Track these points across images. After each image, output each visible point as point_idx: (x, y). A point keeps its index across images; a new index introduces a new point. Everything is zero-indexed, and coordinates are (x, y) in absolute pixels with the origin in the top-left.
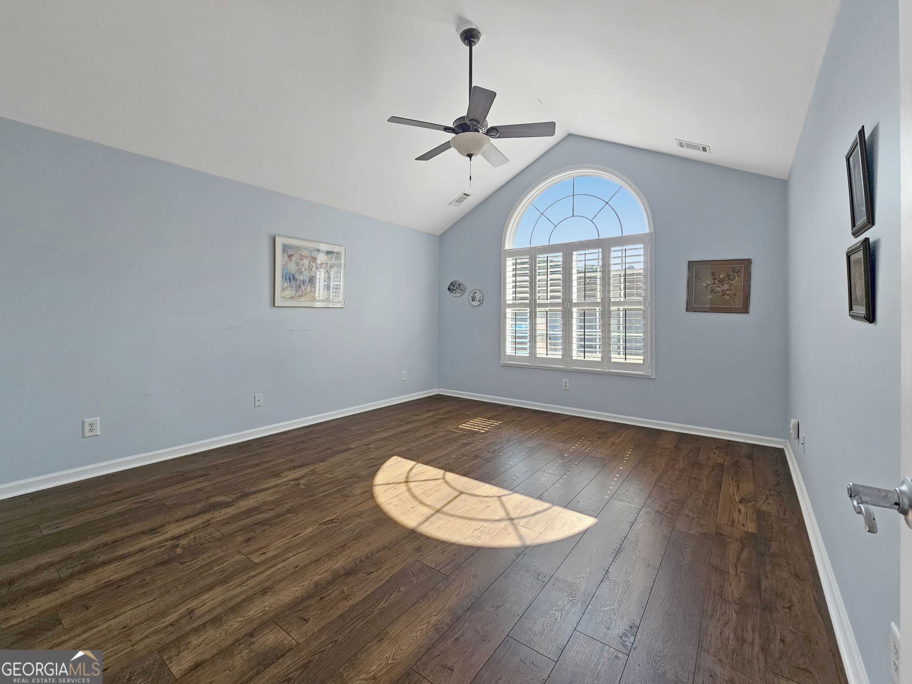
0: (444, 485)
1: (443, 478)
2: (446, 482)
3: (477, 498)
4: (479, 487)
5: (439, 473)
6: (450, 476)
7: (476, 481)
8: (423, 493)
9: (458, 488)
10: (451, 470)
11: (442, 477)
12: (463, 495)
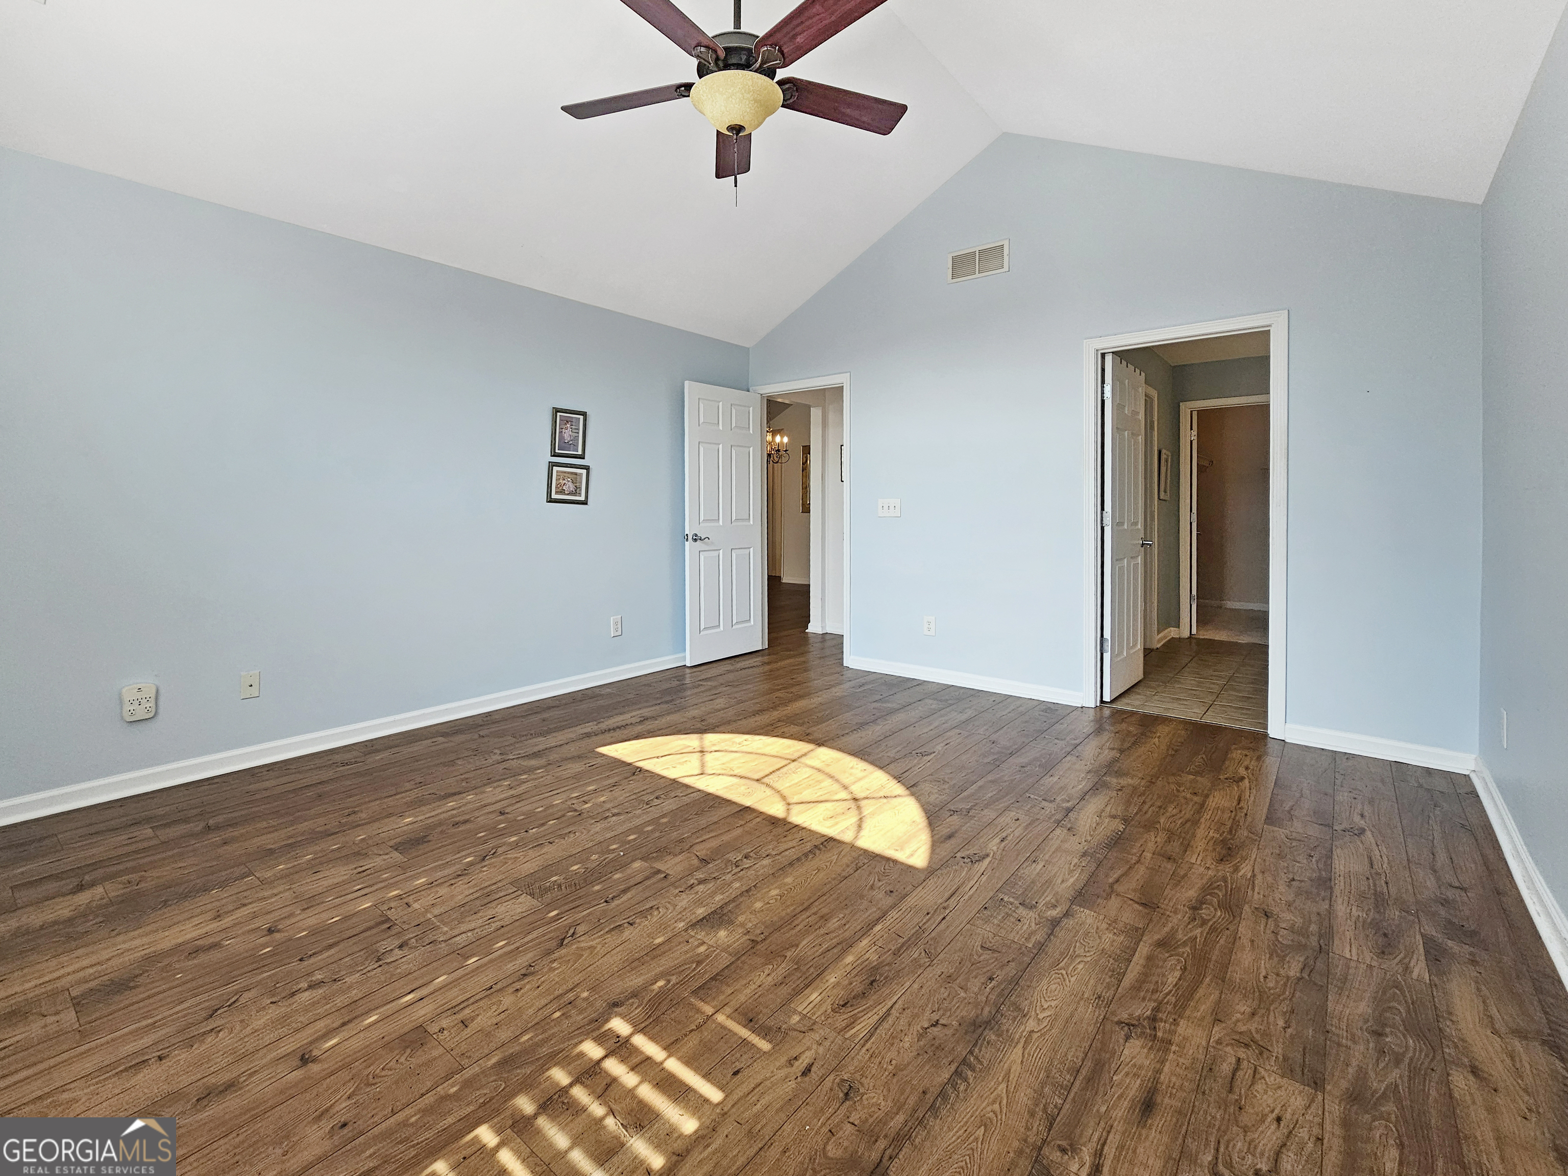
0: (786, 792)
1: (789, 804)
2: (784, 798)
3: (735, 772)
4: (726, 788)
5: (799, 817)
6: (776, 809)
7: (729, 799)
8: (820, 782)
9: (763, 787)
10: (774, 821)
11: (791, 807)
12: (756, 777)
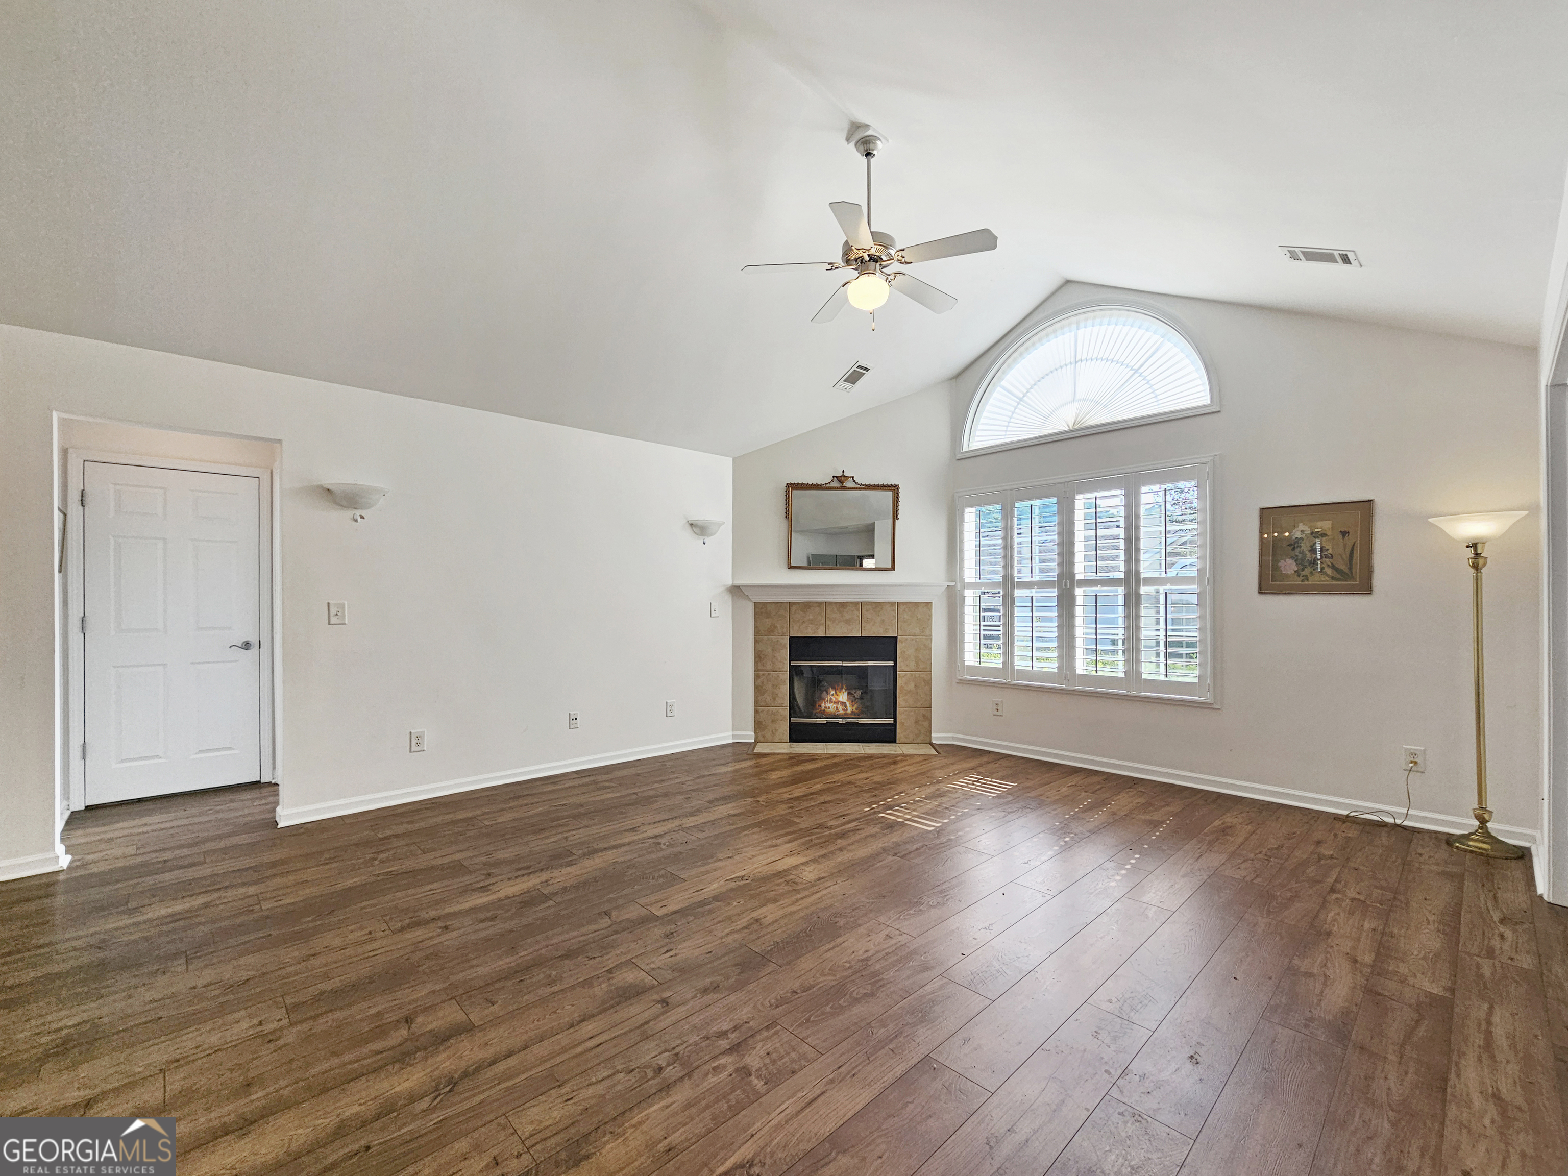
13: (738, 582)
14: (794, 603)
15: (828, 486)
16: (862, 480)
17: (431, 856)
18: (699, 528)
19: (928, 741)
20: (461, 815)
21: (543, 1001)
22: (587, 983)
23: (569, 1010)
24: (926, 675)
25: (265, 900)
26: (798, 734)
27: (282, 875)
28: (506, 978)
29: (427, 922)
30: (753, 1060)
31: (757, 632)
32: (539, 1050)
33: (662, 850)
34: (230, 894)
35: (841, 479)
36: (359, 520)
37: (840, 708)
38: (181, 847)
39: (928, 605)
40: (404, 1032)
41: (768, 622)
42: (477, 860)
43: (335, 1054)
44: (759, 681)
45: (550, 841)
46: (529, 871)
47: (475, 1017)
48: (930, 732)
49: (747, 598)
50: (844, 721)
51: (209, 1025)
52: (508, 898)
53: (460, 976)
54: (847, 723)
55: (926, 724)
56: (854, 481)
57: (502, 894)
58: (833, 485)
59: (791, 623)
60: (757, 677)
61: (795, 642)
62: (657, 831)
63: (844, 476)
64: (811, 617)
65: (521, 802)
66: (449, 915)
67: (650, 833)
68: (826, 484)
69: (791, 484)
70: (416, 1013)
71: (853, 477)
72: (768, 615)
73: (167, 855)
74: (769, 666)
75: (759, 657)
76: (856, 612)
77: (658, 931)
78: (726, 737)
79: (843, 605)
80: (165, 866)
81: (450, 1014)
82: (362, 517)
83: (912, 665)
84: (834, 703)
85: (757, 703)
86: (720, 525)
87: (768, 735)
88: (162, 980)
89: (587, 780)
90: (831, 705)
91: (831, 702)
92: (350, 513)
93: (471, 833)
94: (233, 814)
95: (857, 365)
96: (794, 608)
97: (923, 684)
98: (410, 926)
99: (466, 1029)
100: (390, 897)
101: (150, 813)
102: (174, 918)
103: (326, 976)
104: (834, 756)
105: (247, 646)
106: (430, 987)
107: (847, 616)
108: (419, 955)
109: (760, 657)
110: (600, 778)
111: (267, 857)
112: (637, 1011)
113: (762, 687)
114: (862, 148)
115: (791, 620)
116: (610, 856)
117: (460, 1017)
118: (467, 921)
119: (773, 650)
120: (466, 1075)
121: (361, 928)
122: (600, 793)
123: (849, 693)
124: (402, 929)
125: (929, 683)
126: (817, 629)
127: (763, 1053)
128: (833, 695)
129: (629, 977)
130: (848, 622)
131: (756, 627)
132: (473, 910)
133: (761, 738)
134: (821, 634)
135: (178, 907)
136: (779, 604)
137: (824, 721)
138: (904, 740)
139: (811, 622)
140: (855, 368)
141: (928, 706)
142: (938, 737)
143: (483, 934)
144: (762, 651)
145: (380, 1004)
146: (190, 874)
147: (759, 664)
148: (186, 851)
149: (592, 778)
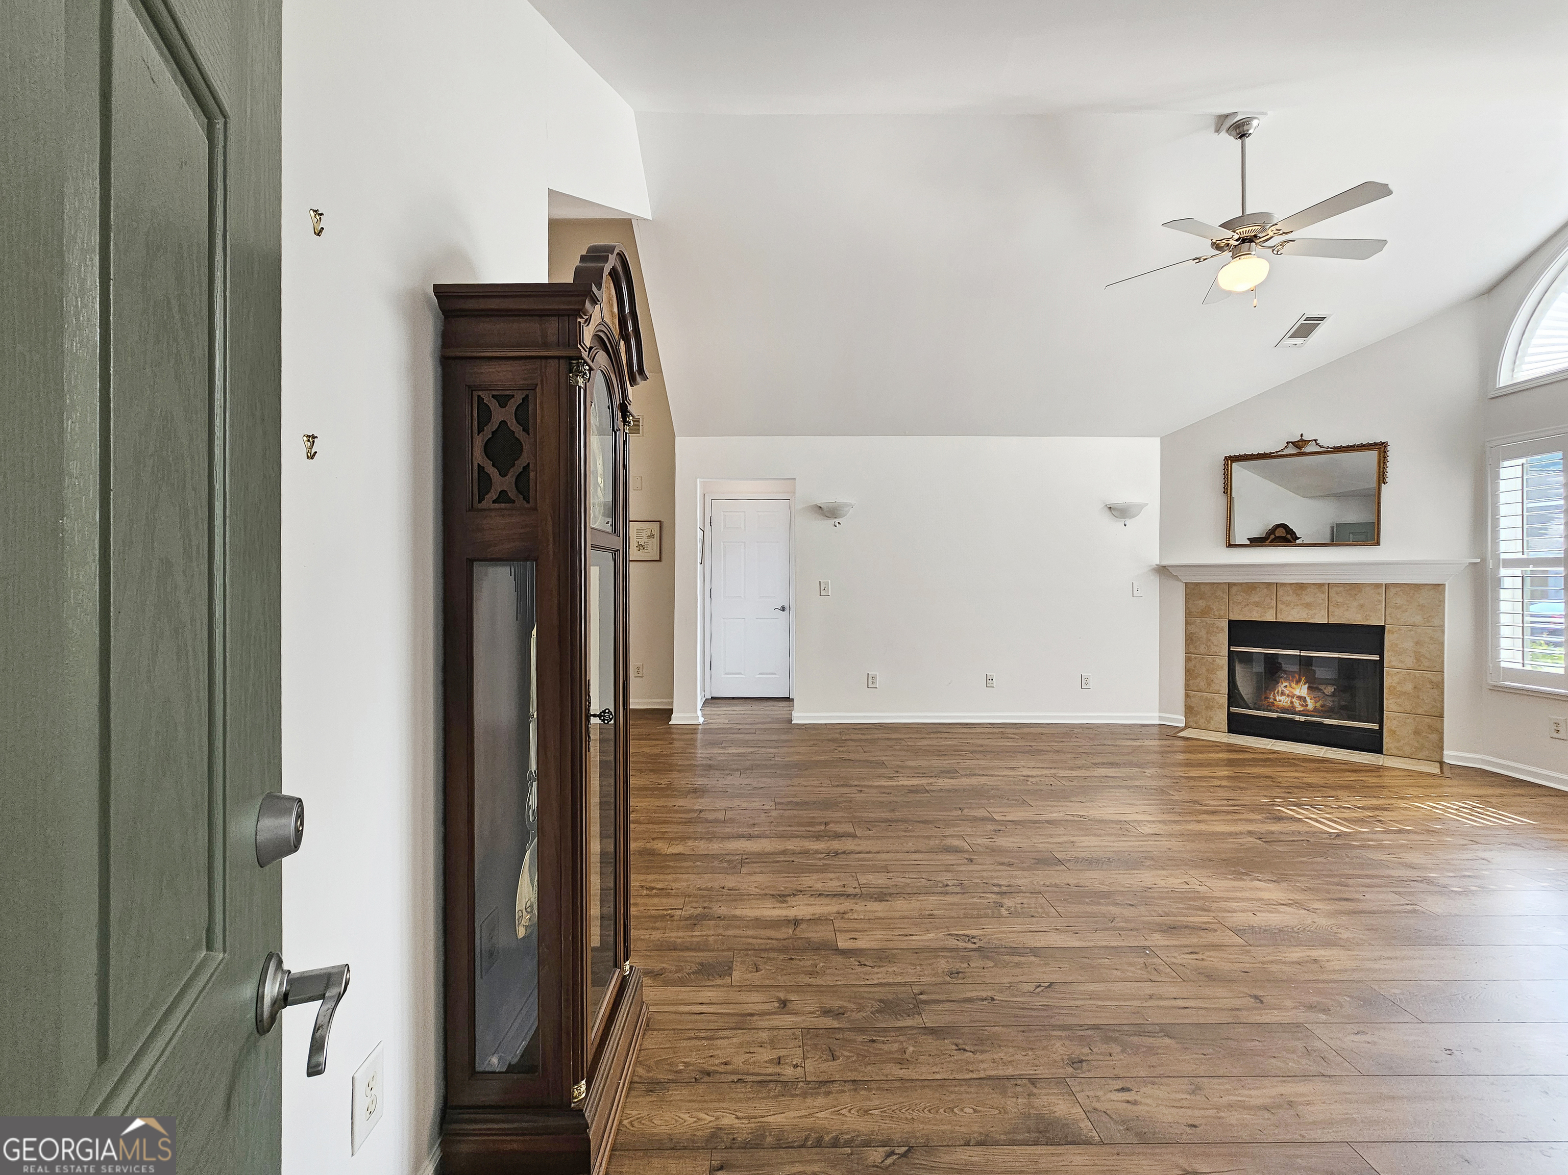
13: (1165, 563)
14: (1235, 584)
15: (1279, 453)
16: (1329, 441)
17: (868, 754)
18: (1118, 512)
19: (1437, 758)
20: (894, 736)
21: (899, 837)
22: (929, 837)
23: (910, 845)
24: (1435, 675)
25: (778, 756)
26: (1236, 725)
27: (788, 747)
28: (882, 822)
29: (851, 786)
30: (1008, 902)
31: (1188, 614)
32: (884, 856)
33: (1027, 785)
34: (763, 750)
35: (1299, 445)
36: (837, 525)
37: (1297, 703)
38: (747, 724)
39: (1438, 588)
40: (823, 828)
41: (1202, 603)
42: (893, 763)
43: (790, 826)
44: (1191, 664)
45: (946, 763)
46: (924, 775)
47: (858, 833)
48: (1442, 749)
49: (1176, 578)
50: (1303, 719)
51: (744, 799)
52: (903, 786)
53: (858, 814)
54: (1306, 722)
55: (1434, 737)
56: (1317, 444)
57: (900, 783)
58: (1286, 452)
59: (1231, 605)
60: (1188, 660)
61: (1234, 625)
62: (1030, 773)
63: (1302, 440)
64: (1257, 600)
65: (939, 735)
66: (865, 786)
67: (1024, 773)
68: (1282, 450)
69: (1230, 457)
70: (831, 822)
71: (1316, 440)
72: (1202, 597)
73: (739, 727)
74: (1202, 649)
75: (1190, 639)
76: (1323, 596)
77: (990, 827)
78: (1152, 717)
79: (1301, 587)
80: (739, 731)
81: (848, 828)
82: (839, 523)
83: (1410, 661)
84: (1288, 696)
85: (1187, 687)
86: (1141, 507)
87: (1202, 722)
88: (730, 778)
89: (996, 730)
90: (1283, 698)
91: (1283, 694)
92: (832, 521)
93: (897, 748)
94: (772, 713)
95: (1304, 317)
96: (1234, 590)
97: (1429, 686)
98: (842, 786)
99: (854, 836)
100: (837, 770)
101: (736, 705)
102: (738, 755)
103: (795, 796)
104: (1274, 752)
105: (783, 609)
106: (841, 814)
107: (1308, 599)
108: (843, 799)
109: (1192, 640)
110: (1008, 731)
111: (784, 737)
112: (949, 858)
113: (1194, 671)
114: (1234, 133)
115: (1231, 602)
116: (983, 780)
117: (852, 830)
118: (875, 791)
119: (1207, 633)
120: (844, 852)
121: (818, 780)
122: (1003, 740)
123: (1309, 688)
124: (837, 786)
125: (1439, 686)
126: (1265, 612)
127: (1019, 902)
128: (1286, 687)
129: (956, 842)
130: (1308, 606)
131: (1187, 608)
132: (879, 786)
133: (1191, 724)
134: (1270, 617)
135: (741, 750)
136: (1216, 585)
137: (1275, 715)
138: (1395, 752)
139: (1257, 604)
140: (1302, 321)
141: (1438, 714)
142: (1451, 756)
143: (879, 799)
144: (1194, 634)
145: (816, 814)
146: (747, 737)
147: (1191, 646)
148: (747, 727)
149: (1001, 730)
